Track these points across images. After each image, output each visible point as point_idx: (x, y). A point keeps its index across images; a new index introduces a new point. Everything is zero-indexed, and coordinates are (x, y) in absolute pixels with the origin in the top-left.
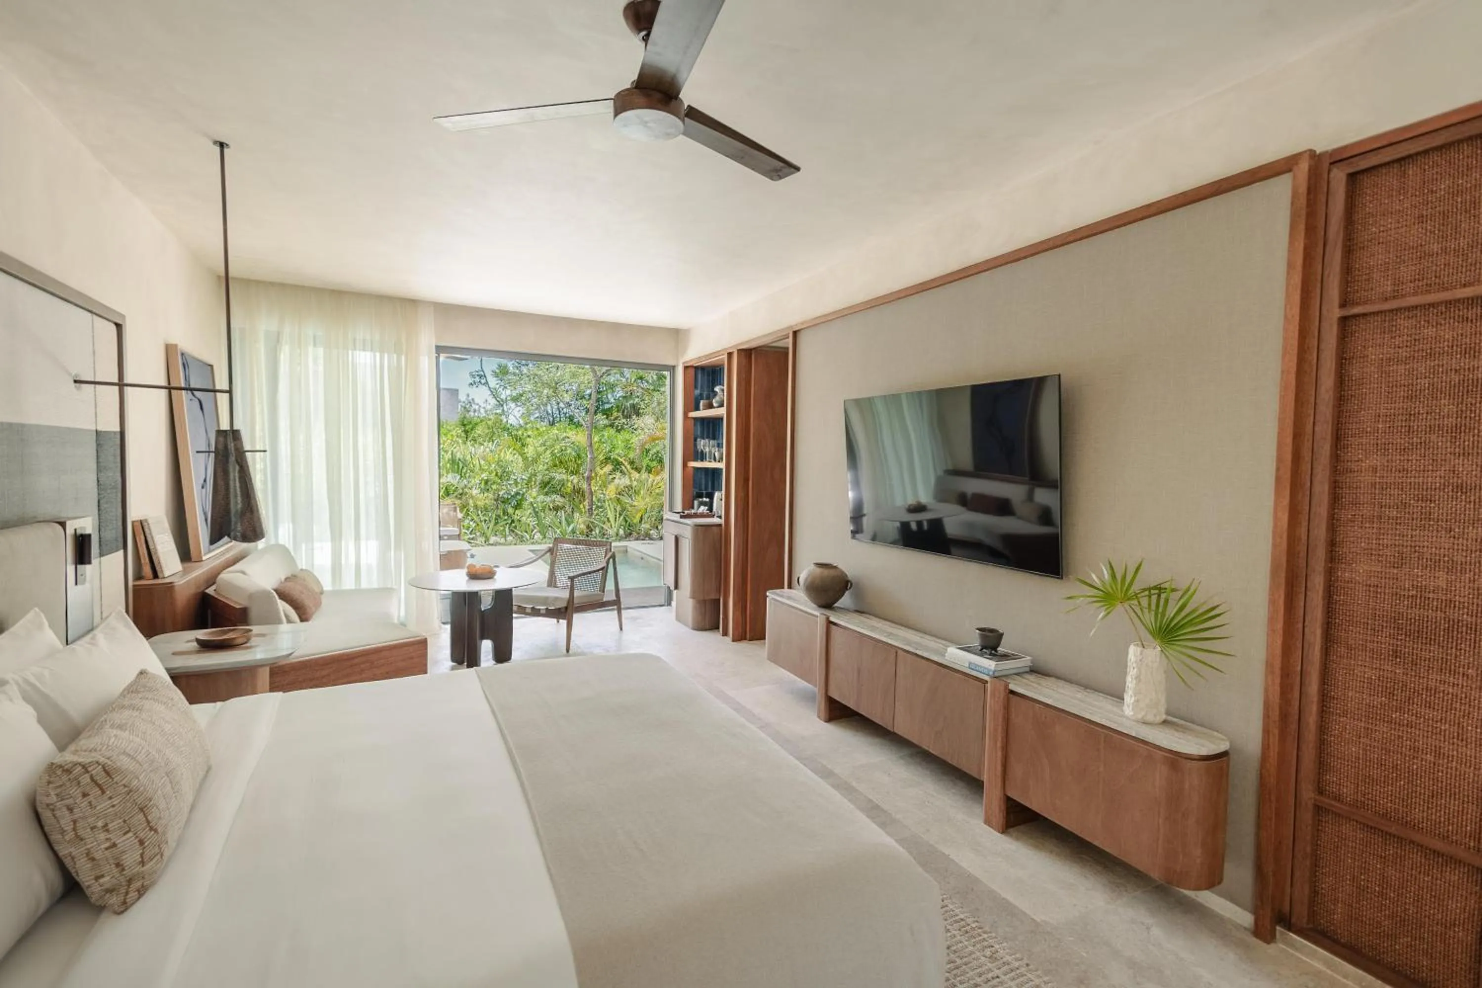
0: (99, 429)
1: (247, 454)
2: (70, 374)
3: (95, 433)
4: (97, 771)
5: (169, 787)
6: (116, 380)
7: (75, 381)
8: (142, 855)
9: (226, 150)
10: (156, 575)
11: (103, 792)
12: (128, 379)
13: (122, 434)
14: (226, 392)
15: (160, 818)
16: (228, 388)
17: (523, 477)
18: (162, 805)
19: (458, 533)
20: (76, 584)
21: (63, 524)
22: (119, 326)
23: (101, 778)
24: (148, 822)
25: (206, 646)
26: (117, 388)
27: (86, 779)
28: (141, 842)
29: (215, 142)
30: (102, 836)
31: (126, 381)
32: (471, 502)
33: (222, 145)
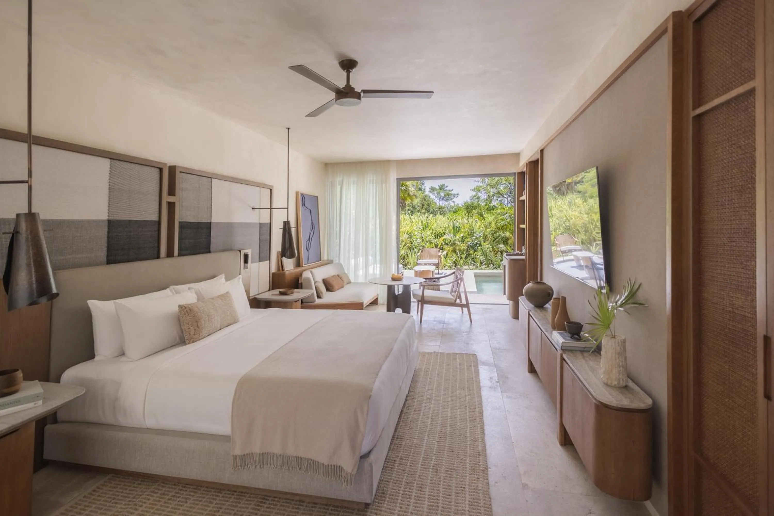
0: (261, 222)
1: (292, 229)
2: (250, 207)
3: (259, 224)
4: (188, 309)
5: (207, 319)
6: (269, 207)
7: (253, 209)
8: (194, 333)
9: (289, 130)
10: (283, 270)
11: (189, 315)
12: (274, 206)
13: (270, 223)
14: (286, 208)
15: (201, 325)
16: (287, 207)
17: (480, 235)
18: (203, 322)
19: (437, 262)
20: (244, 269)
21: (240, 251)
22: (271, 190)
23: (189, 311)
24: (198, 325)
25: (282, 294)
26: (269, 210)
27: (185, 310)
28: (195, 330)
29: (287, 128)
30: (187, 326)
31: (272, 207)
32: (457, 248)
33: (289, 129)
